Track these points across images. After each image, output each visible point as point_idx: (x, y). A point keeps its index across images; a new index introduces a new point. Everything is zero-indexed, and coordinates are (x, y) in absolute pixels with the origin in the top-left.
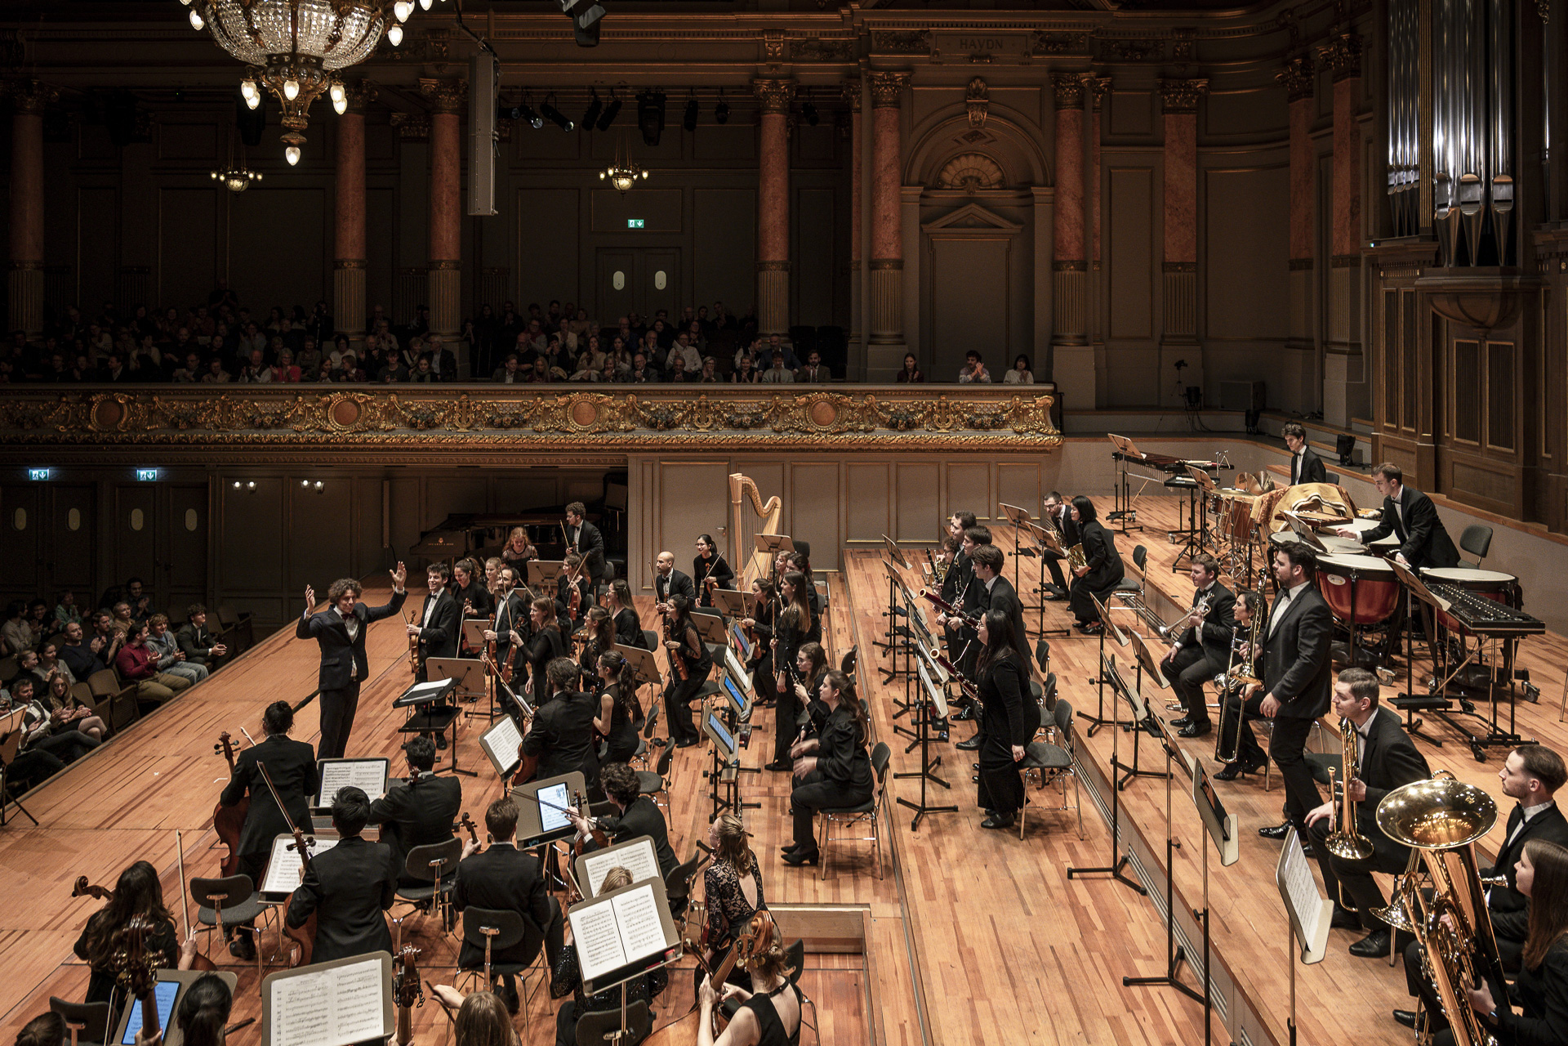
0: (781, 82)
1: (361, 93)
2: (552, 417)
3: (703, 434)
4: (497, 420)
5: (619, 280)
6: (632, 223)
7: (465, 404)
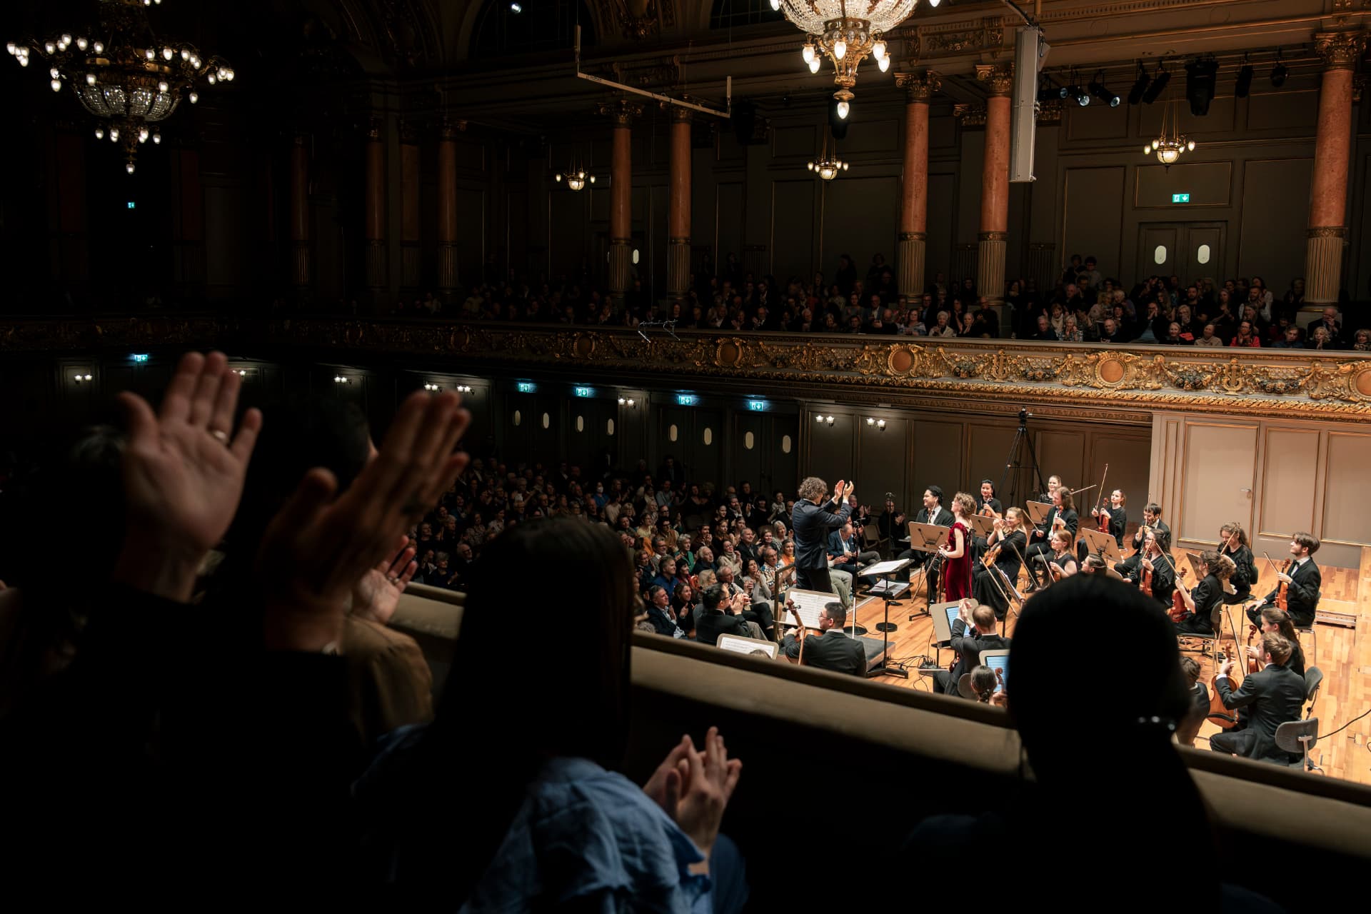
0: (1348, 34)
1: (926, 84)
2: (1081, 372)
3: (1231, 396)
4: (1030, 373)
5: (1161, 254)
6: (1177, 198)
7: (1002, 357)
